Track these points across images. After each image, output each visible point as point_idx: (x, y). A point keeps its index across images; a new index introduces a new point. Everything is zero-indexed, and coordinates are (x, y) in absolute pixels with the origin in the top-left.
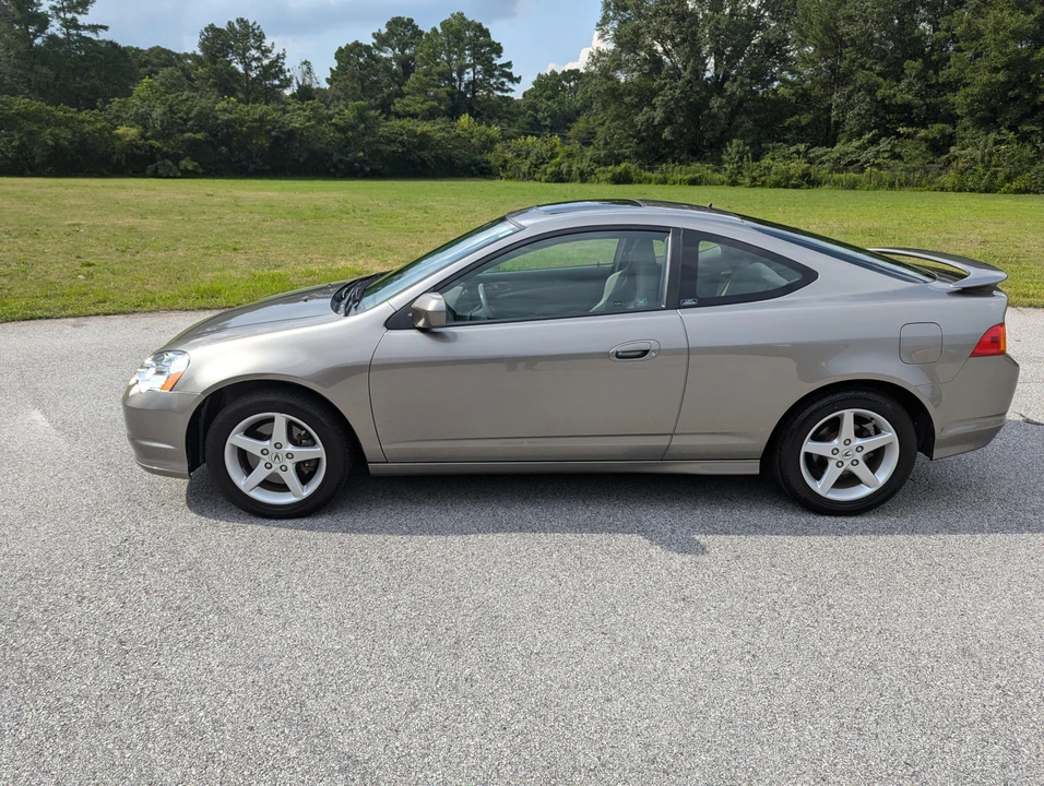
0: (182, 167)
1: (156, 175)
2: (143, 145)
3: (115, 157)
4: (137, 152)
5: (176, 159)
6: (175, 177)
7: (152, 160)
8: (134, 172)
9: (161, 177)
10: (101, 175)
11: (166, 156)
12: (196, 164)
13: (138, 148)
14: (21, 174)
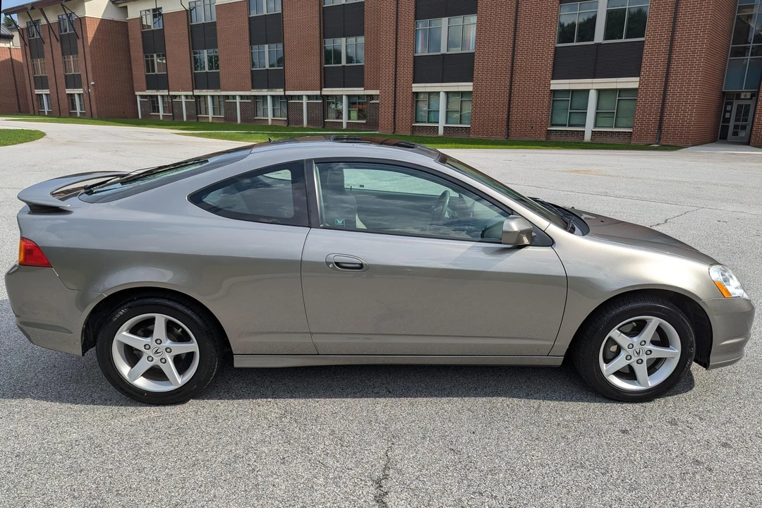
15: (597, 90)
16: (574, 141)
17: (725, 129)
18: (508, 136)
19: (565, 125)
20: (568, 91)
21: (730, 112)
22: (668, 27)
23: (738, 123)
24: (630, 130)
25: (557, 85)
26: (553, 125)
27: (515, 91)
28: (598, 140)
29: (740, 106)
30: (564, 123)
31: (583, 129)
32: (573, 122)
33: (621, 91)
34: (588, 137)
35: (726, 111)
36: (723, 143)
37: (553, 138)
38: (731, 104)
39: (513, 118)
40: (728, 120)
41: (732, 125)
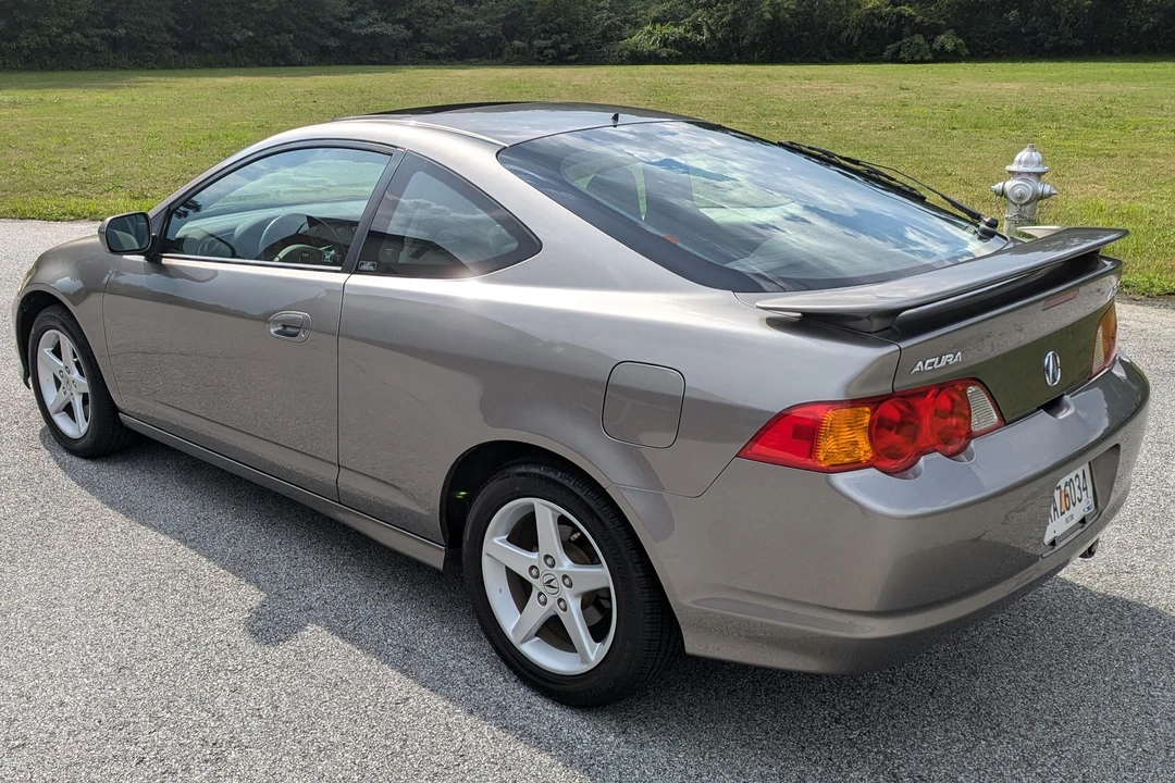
0: (936, 46)
1: (896, 59)
2: (888, 15)
3: (845, 34)
4: (877, 24)
5: (931, 32)
6: (922, 61)
7: (896, 36)
8: (867, 55)
9: (901, 61)
10: (823, 61)
11: (919, 29)
12: (960, 41)
13: (881, 18)
14: (727, 61)
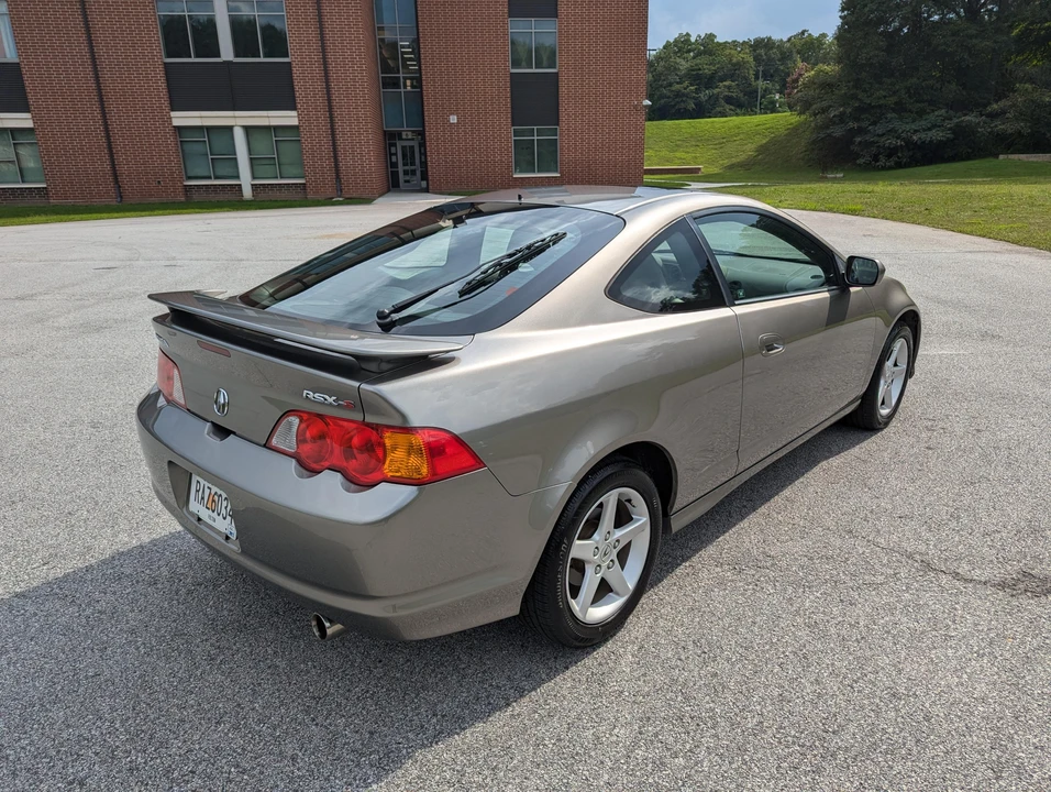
15: (243, 127)
16: (228, 199)
17: (395, 175)
18: (121, 197)
19: (209, 178)
20: (200, 128)
21: (396, 154)
22: (315, 45)
23: (406, 168)
24: (303, 181)
25: (182, 118)
26: (190, 178)
27: (114, 127)
28: (263, 196)
29: (403, 148)
30: (206, 174)
31: (238, 183)
32: (219, 173)
33: (276, 128)
34: (247, 193)
35: (391, 154)
36: (395, 192)
37: (196, 197)
38: (395, 145)
39: (123, 169)
40: (394, 165)
41: (401, 169)
